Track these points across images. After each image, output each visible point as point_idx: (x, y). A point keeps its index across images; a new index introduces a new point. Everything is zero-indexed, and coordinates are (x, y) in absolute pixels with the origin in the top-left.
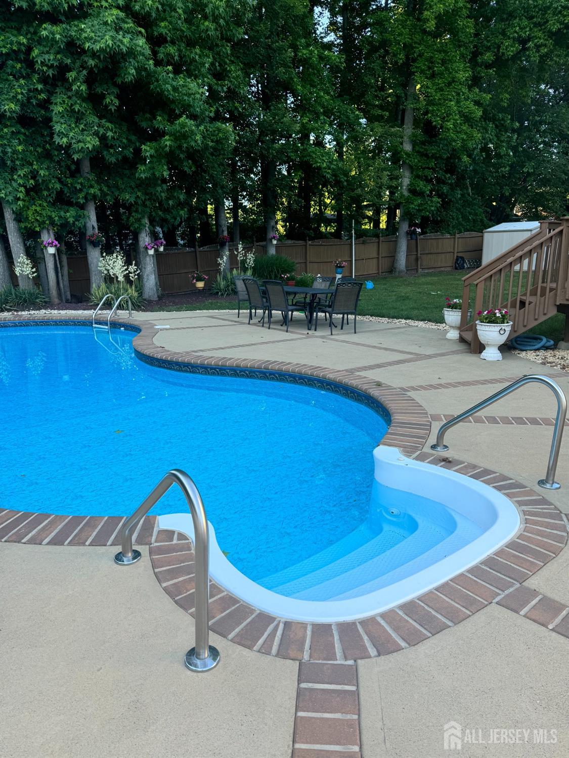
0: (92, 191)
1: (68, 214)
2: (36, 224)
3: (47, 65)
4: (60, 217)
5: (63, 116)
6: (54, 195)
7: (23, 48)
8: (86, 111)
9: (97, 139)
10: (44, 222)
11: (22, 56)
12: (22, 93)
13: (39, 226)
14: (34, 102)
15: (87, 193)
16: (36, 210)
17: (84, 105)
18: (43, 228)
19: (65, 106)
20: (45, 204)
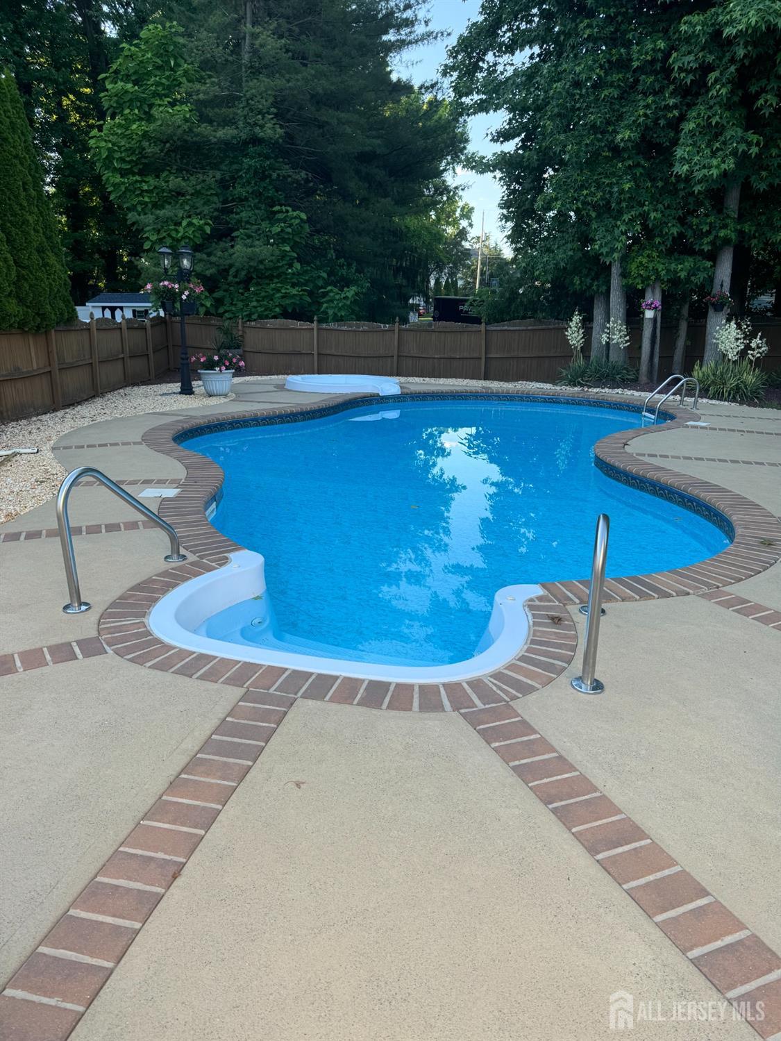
0: (722, 233)
1: (680, 267)
2: (639, 280)
3: (686, 71)
4: (668, 271)
5: (694, 135)
6: (669, 244)
7: (660, 55)
8: (728, 122)
9: (732, 161)
10: (649, 278)
11: (658, 66)
12: (645, 115)
13: (643, 282)
14: (662, 122)
15: (716, 237)
16: (641, 263)
17: (727, 114)
18: (648, 285)
19: (699, 121)
20: (655, 254)
